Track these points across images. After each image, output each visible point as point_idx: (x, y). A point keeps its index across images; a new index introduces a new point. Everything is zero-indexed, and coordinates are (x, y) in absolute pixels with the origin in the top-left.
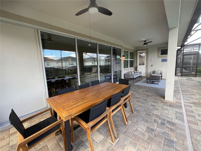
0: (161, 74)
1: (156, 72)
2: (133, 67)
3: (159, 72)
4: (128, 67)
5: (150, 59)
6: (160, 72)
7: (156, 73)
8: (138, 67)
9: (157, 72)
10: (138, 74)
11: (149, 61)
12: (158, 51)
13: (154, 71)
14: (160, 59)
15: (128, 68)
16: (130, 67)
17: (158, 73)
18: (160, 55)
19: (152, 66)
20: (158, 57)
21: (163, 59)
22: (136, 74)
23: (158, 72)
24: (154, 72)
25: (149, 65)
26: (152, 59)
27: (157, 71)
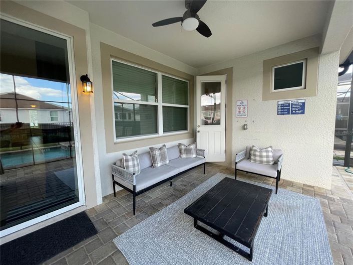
0: (276, 163)
1: (255, 155)
2: (186, 129)
3: (267, 157)
4: (156, 132)
5: (238, 103)
6: (270, 154)
7: (258, 158)
8: (198, 129)
9: (261, 156)
10: (194, 156)
11: (235, 111)
12: (266, 72)
13: (251, 150)
14: (273, 105)
15: (156, 135)
16: (164, 131)
17: (265, 159)
18: (273, 91)
19: (244, 128)
20: (266, 97)
21: (282, 106)
22: (184, 156)
23: (264, 154)
24: (249, 154)
25: (237, 124)
26: (245, 103)
27: (261, 151)
